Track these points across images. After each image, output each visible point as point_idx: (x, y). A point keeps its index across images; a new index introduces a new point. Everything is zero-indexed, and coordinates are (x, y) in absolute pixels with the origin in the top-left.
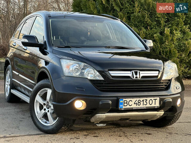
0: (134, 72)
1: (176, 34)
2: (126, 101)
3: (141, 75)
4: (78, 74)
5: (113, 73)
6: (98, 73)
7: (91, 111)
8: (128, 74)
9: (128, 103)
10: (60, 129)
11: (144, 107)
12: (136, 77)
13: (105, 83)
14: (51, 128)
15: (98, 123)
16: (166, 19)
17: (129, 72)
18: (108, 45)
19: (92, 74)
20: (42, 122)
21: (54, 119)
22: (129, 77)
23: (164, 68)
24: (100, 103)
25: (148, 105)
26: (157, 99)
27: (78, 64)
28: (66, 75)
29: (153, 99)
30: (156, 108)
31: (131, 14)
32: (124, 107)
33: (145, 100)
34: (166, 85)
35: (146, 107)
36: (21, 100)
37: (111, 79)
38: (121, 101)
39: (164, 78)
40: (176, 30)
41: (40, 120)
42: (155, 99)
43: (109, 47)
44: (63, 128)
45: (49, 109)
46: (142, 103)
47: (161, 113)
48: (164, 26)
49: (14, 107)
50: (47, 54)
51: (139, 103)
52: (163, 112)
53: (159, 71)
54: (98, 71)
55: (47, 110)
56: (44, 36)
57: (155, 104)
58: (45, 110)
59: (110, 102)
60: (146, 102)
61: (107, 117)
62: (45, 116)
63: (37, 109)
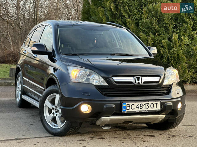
0: (137, 77)
1: (184, 40)
2: (129, 105)
3: (143, 81)
4: (84, 80)
5: (117, 79)
6: (102, 79)
7: (96, 114)
8: (131, 79)
9: (130, 107)
10: (68, 132)
11: (146, 111)
12: (139, 83)
13: (109, 89)
14: (59, 131)
15: (103, 126)
16: (174, 25)
17: (132, 78)
18: (113, 53)
19: (97, 80)
20: (51, 125)
21: (62, 122)
22: (131, 83)
23: (165, 74)
24: (105, 107)
25: (150, 109)
26: (158, 103)
27: (84, 71)
28: (73, 81)
29: (154, 102)
30: (157, 111)
31: (140, 20)
32: (127, 111)
33: (147, 104)
34: (167, 90)
35: (148, 111)
36: (31, 105)
37: (115, 85)
38: (124, 105)
39: (165, 83)
40: (184, 36)
41: (49, 124)
42: (156, 103)
43: (114, 55)
44: (70, 130)
45: (57, 113)
46: (144, 107)
47: (163, 116)
48: (173, 32)
49: (25, 112)
50: (56, 61)
51: (141, 106)
52: (165, 115)
53: (160, 77)
54: (103, 77)
55: (55, 114)
56: (52, 45)
57: (156, 108)
58: (53, 113)
59: (114, 106)
60: (147, 105)
61: (111, 120)
62: (54, 120)
63: (46, 113)
